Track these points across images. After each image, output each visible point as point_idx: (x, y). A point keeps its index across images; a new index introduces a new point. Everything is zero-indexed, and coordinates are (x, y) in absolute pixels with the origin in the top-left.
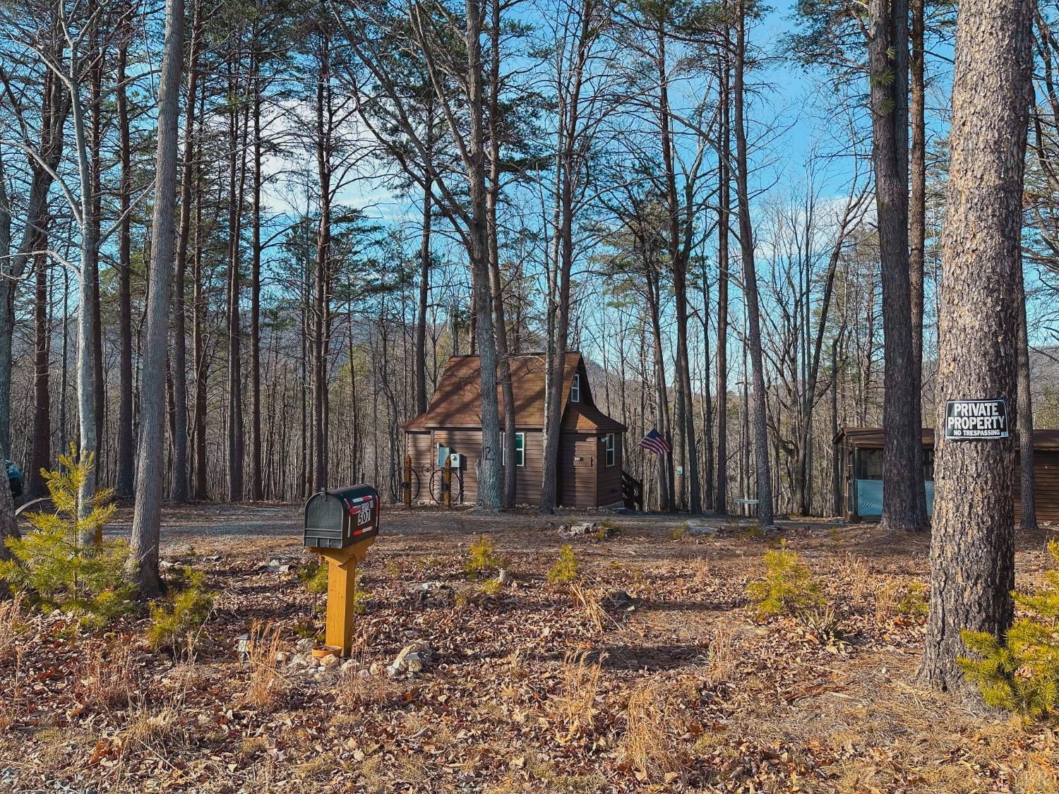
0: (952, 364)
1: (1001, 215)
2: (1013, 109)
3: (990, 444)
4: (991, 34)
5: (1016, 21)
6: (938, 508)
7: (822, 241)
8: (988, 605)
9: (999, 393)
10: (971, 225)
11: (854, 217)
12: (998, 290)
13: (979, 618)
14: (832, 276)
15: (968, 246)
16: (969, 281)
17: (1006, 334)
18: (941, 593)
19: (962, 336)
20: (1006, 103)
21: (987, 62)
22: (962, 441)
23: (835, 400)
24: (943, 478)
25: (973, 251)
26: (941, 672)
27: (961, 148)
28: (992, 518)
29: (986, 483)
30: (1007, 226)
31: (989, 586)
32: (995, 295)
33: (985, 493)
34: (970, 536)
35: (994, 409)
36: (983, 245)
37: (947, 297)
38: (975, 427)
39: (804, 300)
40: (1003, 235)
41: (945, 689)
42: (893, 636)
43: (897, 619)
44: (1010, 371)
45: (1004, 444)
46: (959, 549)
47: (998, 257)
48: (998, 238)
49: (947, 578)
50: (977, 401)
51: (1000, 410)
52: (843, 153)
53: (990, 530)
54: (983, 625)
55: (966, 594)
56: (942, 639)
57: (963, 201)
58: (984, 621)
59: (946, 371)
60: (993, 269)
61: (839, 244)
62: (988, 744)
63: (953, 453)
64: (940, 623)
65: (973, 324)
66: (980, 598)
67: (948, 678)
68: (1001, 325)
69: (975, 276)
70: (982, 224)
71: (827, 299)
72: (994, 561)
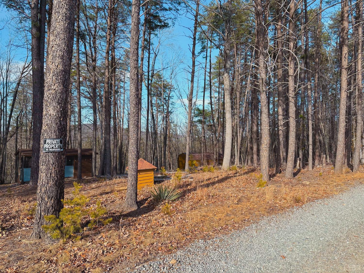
0: (46, 126)
1: (63, 79)
2: (68, 47)
3: (57, 153)
4: (62, 20)
5: (70, 19)
6: (40, 176)
7: (13, 77)
8: (55, 206)
9: (61, 137)
10: (54, 81)
11: (26, 71)
12: (61, 103)
13: (52, 211)
14: (17, 91)
15: (53, 87)
16: (53, 99)
17: (63, 118)
18: (40, 205)
19: (50, 117)
20: (66, 44)
21: (60, 29)
22: (48, 152)
23: (17, 138)
24: (42, 165)
25: (54, 89)
26: (39, 232)
27: (52, 54)
28: (57, 177)
29: (56, 166)
30: (65, 83)
31: (55, 200)
32: (60, 105)
33: (55, 169)
34: (50, 184)
35: (59, 142)
36: (57, 88)
37: (46, 103)
38: (53, 148)
39: (5, 99)
40: (63, 86)
41: (40, 238)
42: (26, 224)
43: (28, 217)
44: (64, 130)
45: (62, 153)
46: (46, 189)
47: (62, 93)
48: (62, 87)
49: (42, 200)
50: (54, 139)
51: (61, 142)
52: (23, 46)
53: (56, 181)
54: (53, 213)
55: (48, 204)
56: (40, 221)
57: (52, 72)
58: (54, 211)
59: (44, 129)
60: (60, 96)
61: (20, 80)
62: (51, 252)
63: (45, 157)
64: (39, 215)
65: (53, 113)
66: (52, 204)
67: (41, 234)
68: (62, 115)
69: (54, 98)
70: (57, 81)
71: (14, 100)
72: (57, 191)
